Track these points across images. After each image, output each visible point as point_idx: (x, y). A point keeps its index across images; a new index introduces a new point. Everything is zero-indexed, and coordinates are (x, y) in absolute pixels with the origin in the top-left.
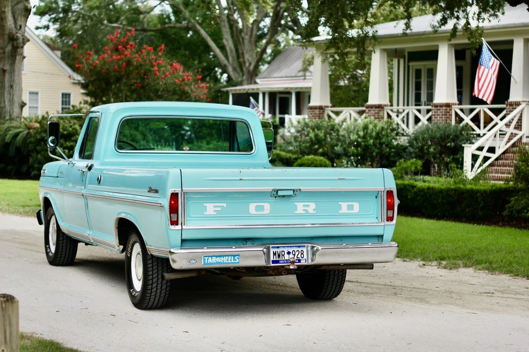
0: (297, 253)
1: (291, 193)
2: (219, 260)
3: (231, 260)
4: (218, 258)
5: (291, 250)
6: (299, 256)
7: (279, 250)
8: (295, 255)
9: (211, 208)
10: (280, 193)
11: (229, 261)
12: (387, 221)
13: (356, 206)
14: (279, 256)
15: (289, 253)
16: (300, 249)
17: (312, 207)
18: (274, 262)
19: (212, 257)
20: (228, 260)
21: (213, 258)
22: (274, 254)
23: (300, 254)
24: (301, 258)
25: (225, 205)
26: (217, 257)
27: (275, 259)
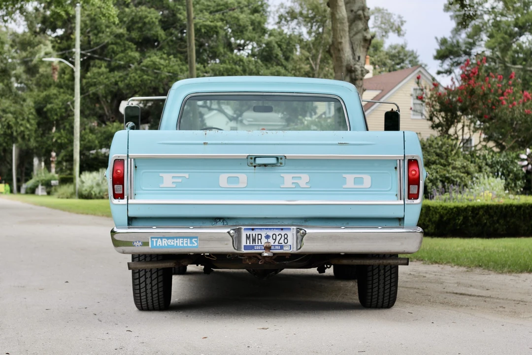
0: (278, 238)
1: (274, 161)
2: (171, 242)
3: (187, 243)
4: (170, 240)
5: (270, 233)
6: (282, 241)
7: (254, 233)
8: (275, 240)
9: (168, 178)
10: (259, 161)
11: (185, 245)
12: (409, 198)
13: (367, 180)
14: (254, 240)
15: (267, 237)
16: (283, 233)
17: (304, 179)
18: (246, 247)
19: (161, 238)
20: (182, 243)
21: (163, 240)
22: (248, 237)
23: (283, 238)
24: (283, 244)
25: (187, 175)
26: (168, 238)
27: (248, 244)
